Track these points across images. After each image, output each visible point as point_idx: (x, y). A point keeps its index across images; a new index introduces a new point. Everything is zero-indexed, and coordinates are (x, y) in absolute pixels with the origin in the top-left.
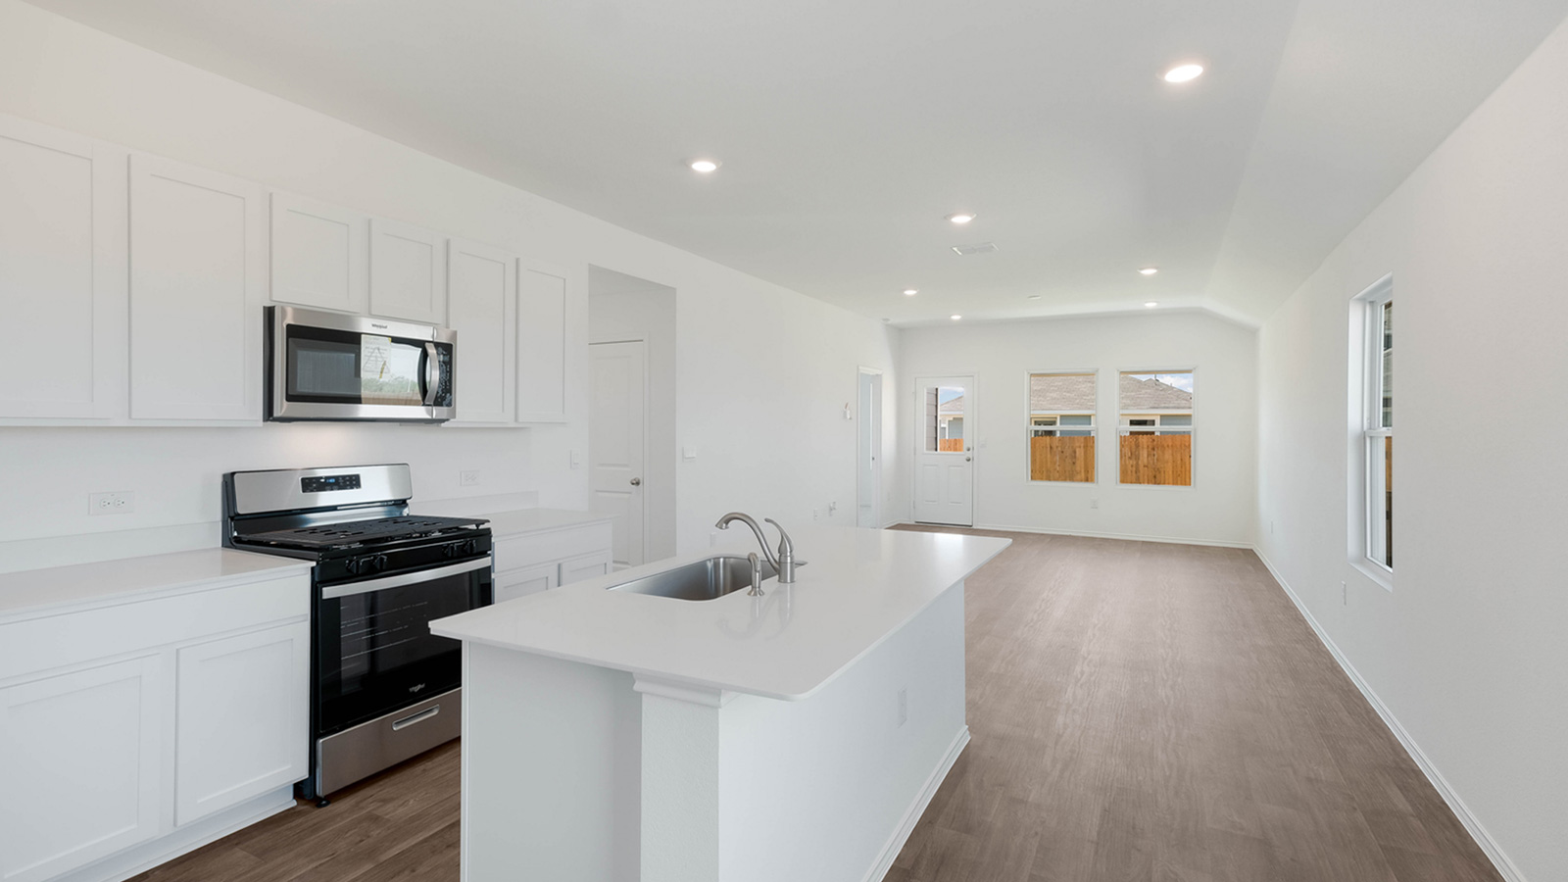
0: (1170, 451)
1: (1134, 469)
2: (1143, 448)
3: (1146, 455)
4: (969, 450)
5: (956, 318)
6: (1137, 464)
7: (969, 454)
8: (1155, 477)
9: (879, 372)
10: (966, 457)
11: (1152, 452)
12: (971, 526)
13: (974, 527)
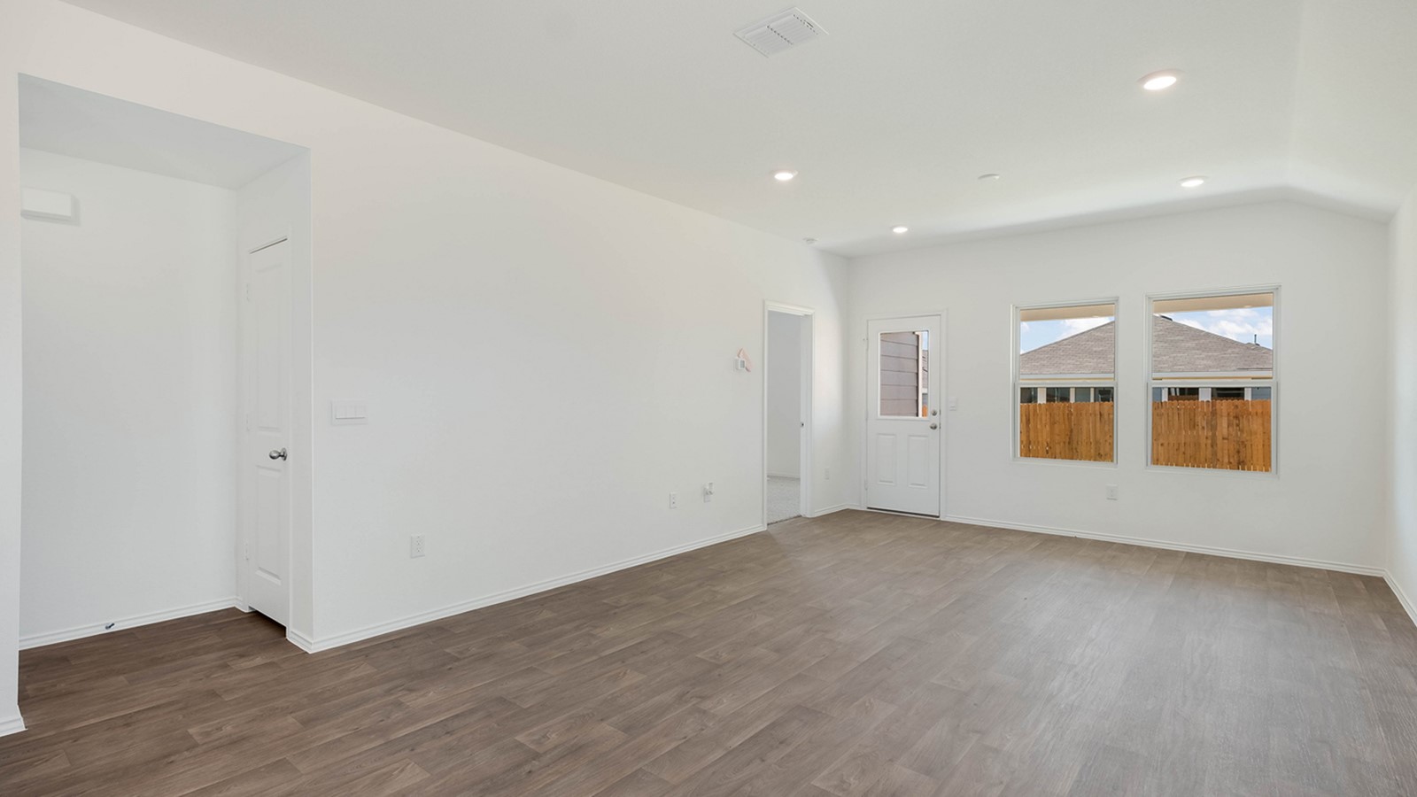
0: (1260, 421)
1: (1209, 442)
2: (1222, 416)
3: (1225, 425)
4: (934, 414)
5: (900, 230)
6: (1214, 436)
7: (935, 420)
8: (1238, 452)
9: (809, 312)
10: (930, 424)
11: (1235, 422)
12: (938, 517)
13: (942, 519)
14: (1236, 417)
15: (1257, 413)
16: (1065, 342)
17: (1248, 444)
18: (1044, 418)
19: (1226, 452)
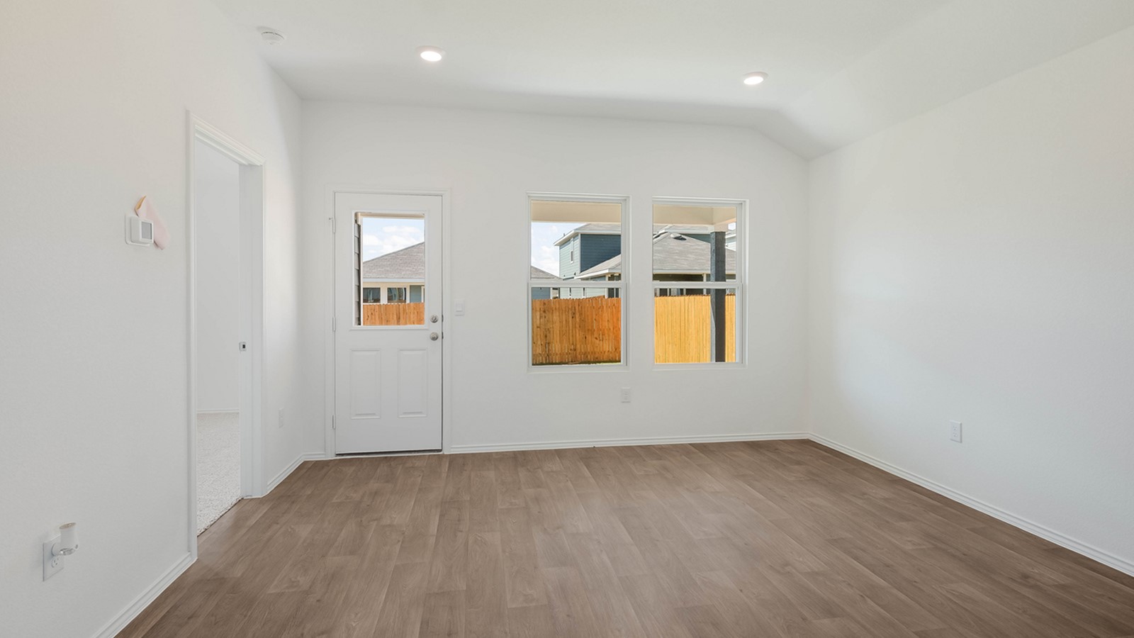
4: (435, 321)
7: (436, 328)
8: (546, 336)
10: (429, 333)
11: (544, 314)
12: (440, 451)
13: (446, 452)
14: (544, 312)
15: (556, 309)
16: (402, 253)
17: (551, 330)
18: (412, 317)
19: (539, 337)
